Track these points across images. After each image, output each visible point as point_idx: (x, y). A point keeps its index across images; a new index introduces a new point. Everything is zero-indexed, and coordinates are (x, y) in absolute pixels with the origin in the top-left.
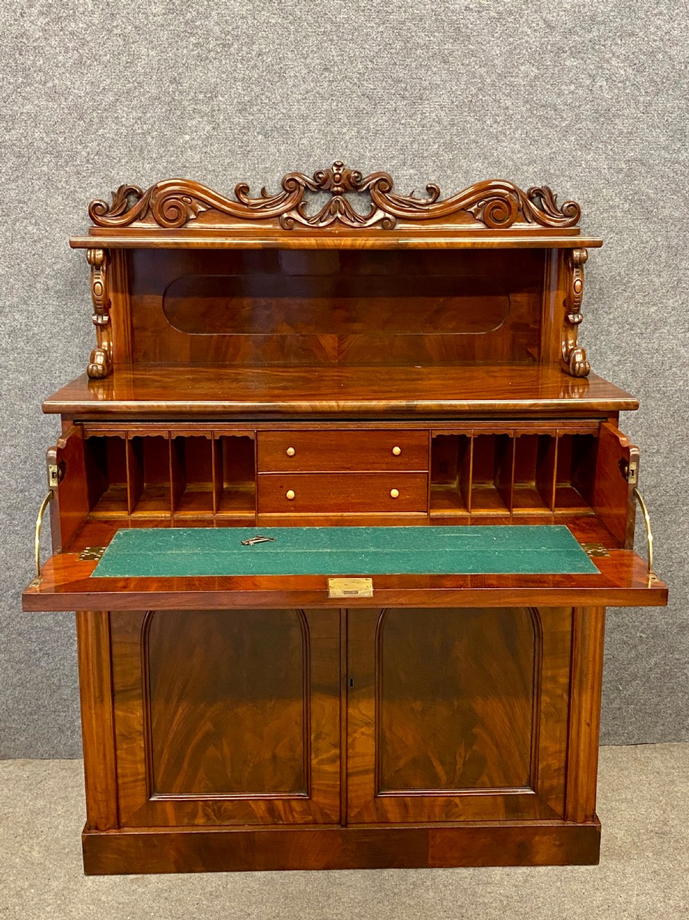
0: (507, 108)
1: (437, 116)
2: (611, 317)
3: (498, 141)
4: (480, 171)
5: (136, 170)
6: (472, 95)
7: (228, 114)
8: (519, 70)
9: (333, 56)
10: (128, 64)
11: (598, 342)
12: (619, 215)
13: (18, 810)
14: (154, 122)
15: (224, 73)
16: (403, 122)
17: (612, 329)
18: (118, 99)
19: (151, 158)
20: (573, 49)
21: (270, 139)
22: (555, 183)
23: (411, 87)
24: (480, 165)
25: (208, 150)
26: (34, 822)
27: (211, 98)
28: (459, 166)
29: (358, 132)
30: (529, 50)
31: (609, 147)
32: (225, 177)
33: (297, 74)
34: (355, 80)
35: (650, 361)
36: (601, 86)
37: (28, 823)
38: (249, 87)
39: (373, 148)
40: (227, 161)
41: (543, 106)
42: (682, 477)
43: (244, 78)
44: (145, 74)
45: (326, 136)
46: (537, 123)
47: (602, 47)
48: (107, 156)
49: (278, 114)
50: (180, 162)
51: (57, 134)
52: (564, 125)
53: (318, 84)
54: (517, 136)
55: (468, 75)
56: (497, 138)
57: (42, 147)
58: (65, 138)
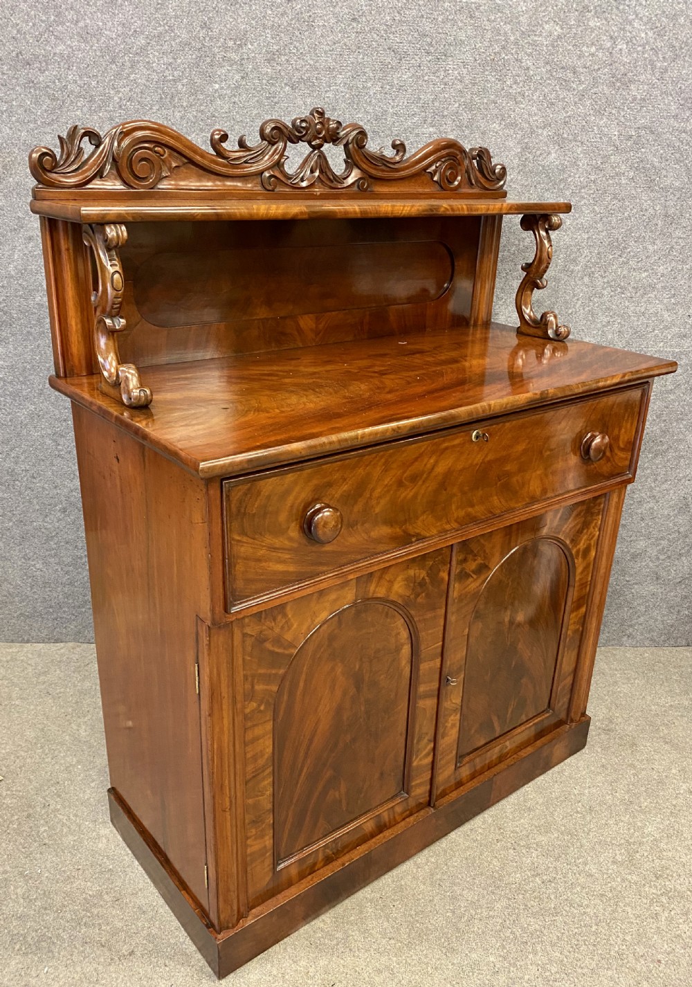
0: (528, 68)
1: (459, 73)
2: (606, 280)
3: (516, 103)
4: (497, 133)
5: (167, 118)
6: (495, 53)
7: (257, 63)
8: (543, 28)
9: (362, 6)
10: (159, 6)
11: (591, 304)
12: (624, 182)
13: (68, 690)
14: (185, 68)
15: (253, 19)
16: (426, 78)
17: (605, 292)
18: (149, 43)
19: (182, 106)
20: (598, 8)
21: (297, 91)
22: (567, 148)
23: (437, 42)
24: (497, 126)
25: (236, 99)
26: (82, 703)
27: (240, 46)
28: (477, 127)
29: (382, 87)
30: (555, 8)
31: (622, 113)
32: (252, 128)
33: (326, 24)
34: (382, 32)
35: (635, 323)
36: (621, 50)
37: (77, 702)
38: (278, 35)
39: (396, 104)
40: (255, 112)
41: (563, 68)
42: (651, 429)
43: (273, 25)
44: (176, 17)
45: (351, 90)
46: (555, 85)
47: (627, 8)
48: (139, 102)
49: (305, 65)
50: (209, 111)
51: (90, 77)
52: (581, 88)
53: (346, 35)
54: (535, 98)
55: (493, 32)
56: (515, 100)
57: (76, 90)
58: (98, 82)
